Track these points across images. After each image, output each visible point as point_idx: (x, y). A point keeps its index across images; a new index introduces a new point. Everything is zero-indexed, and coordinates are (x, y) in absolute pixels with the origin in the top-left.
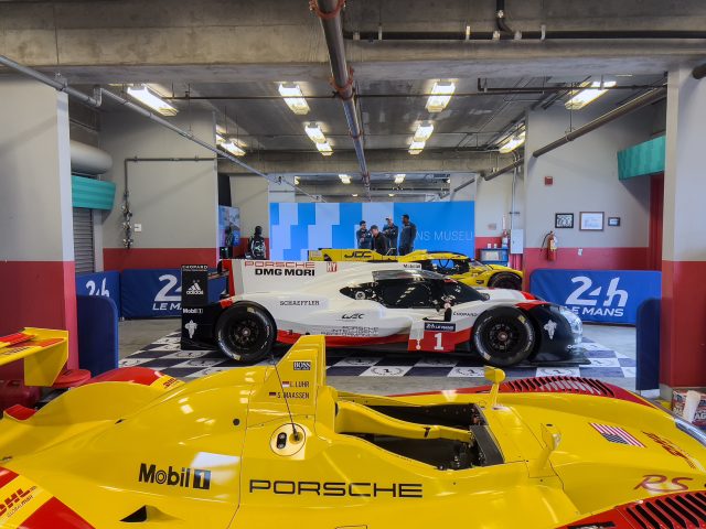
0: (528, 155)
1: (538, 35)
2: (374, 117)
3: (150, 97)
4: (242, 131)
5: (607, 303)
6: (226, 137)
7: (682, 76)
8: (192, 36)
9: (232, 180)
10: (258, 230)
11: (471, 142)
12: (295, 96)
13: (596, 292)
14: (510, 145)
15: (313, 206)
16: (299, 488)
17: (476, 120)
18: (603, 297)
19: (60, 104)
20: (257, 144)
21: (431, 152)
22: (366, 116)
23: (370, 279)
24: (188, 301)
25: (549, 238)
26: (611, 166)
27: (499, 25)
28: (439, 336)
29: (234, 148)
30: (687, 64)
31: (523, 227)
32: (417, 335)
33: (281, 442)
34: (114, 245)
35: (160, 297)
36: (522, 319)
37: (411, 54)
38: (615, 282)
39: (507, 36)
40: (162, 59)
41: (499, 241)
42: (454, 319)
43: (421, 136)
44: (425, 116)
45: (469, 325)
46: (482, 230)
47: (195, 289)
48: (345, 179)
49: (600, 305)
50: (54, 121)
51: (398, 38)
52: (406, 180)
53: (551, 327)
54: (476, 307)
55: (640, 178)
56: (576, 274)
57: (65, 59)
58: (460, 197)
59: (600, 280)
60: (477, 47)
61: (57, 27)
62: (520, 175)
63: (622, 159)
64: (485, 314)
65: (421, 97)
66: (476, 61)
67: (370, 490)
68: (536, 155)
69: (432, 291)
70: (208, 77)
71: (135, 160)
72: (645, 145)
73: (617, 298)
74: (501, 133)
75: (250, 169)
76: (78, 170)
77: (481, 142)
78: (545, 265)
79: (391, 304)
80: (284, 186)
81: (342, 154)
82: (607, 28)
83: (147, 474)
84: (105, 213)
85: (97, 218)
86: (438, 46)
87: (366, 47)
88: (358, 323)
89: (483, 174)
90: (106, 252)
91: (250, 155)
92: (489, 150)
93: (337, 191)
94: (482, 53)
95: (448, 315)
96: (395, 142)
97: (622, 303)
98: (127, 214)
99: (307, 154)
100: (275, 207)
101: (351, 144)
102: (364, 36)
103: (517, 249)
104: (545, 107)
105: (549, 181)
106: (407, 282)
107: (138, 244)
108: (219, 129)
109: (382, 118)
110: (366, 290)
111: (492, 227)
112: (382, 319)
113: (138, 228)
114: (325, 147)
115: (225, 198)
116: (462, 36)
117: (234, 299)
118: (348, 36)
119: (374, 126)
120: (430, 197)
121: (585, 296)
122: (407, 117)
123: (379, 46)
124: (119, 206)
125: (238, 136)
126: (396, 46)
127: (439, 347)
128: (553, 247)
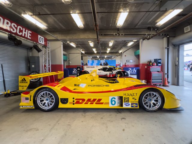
0: (123, 53)
1: (123, 35)
2: (102, 48)
3: (73, 44)
4: (84, 50)
5: (133, 72)
6: (82, 51)
7: (141, 40)
8: (79, 35)
9: (83, 57)
10: (86, 63)
11: (115, 51)
12: (92, 44)
13: (132, 70)
14: (120, 52)
15: (94, 61)
16: (94, 86)
17: (116, 48)
18: (133, 71)
19: (62, 44)
20: (86, 52)
21: (110, 53)
22: (101, 47)
23: (102, 68)
24: (78, 71)
25: (126, 63)
26: (134, 54)
27: (118, 33)
28: (111, 75)
29: (83, 52)
30: (142, 39)
31: (122, 63)
32: (108, 75)
33: (92, 81)
34: (67, 65)
35: (73, 72)
36: (122, 72)
37: (107, 37)
38: (134, 69)
39: (119, 35)
40: (75, 38)
41: (119, 65)
42: (113, 73)
43: (109, 50)
44: (109, 47)
45: (115, 73)
46: (117, 63)
47: (79, 69)
48: (98, 57)
49: (132, 72)
50: (61, 46)
51: (105, 35)
52: (107, 57)
53: (126, 73)
54: (116, 71)
55: (137, 55)
56: (129, 68)
57: (63, 38)
58: (114, 59)
59: (132, 69)
60: (115, 36)
61: (62, 34)
62: (122, 56)
63: (135, 53)
64: (117, 72)
65: (108, 44)
66: (115, 38)
67: (103, 86)
68: (124, 52)
69: (110, 70)
70: (81, 41)
71: (70, 53)
72: (138, 51)
73: (135, 71)
74: (119, 50)
75: (86, 55)
76: (64, 55)
77: (116, 51)
78: (125, 67)
79: (105, 71)
80: (90, 58)
81: (98, 53)
82: (132, 34)
83: (75, 85)
84: (66, 60)
85: (65, 61)
86: (110, 36)
87: (101, 36)
88: (100, 73)
89: (117, 56)
90: (66, 66)
91: (85, 53)
92: (117, 52)
93: (97, 59)
94: (116, 37)
95: (112, 72)
96: (105, 51)
97: (135, 72)
98: (69, 60)
99: (93, 53)
100: (89, 61)
101: (99, 52)
102: (101, 35)
103: (121, 66)
104: (125, 46)
105: (125, 56)
106: (107, 68)
107: (70, 65)
108: (81, 50)
109: (103, 48)
110: (102, 69)
111: (118, 63)
112: (104, 73)
113: (70, 62)
114: (95, 52)
115: (82, 59)
116: (114, 35)
117: (84, 70)
118: (99, 35)
119: (102, 49)
120: (110, 59)
121: (130, 71)
122: (106, 47)
123: (103, 36)
124: (68, 60)
125: (84, 51)
126: (105, 36)
127: (111, 76)
128: (126, 64)
